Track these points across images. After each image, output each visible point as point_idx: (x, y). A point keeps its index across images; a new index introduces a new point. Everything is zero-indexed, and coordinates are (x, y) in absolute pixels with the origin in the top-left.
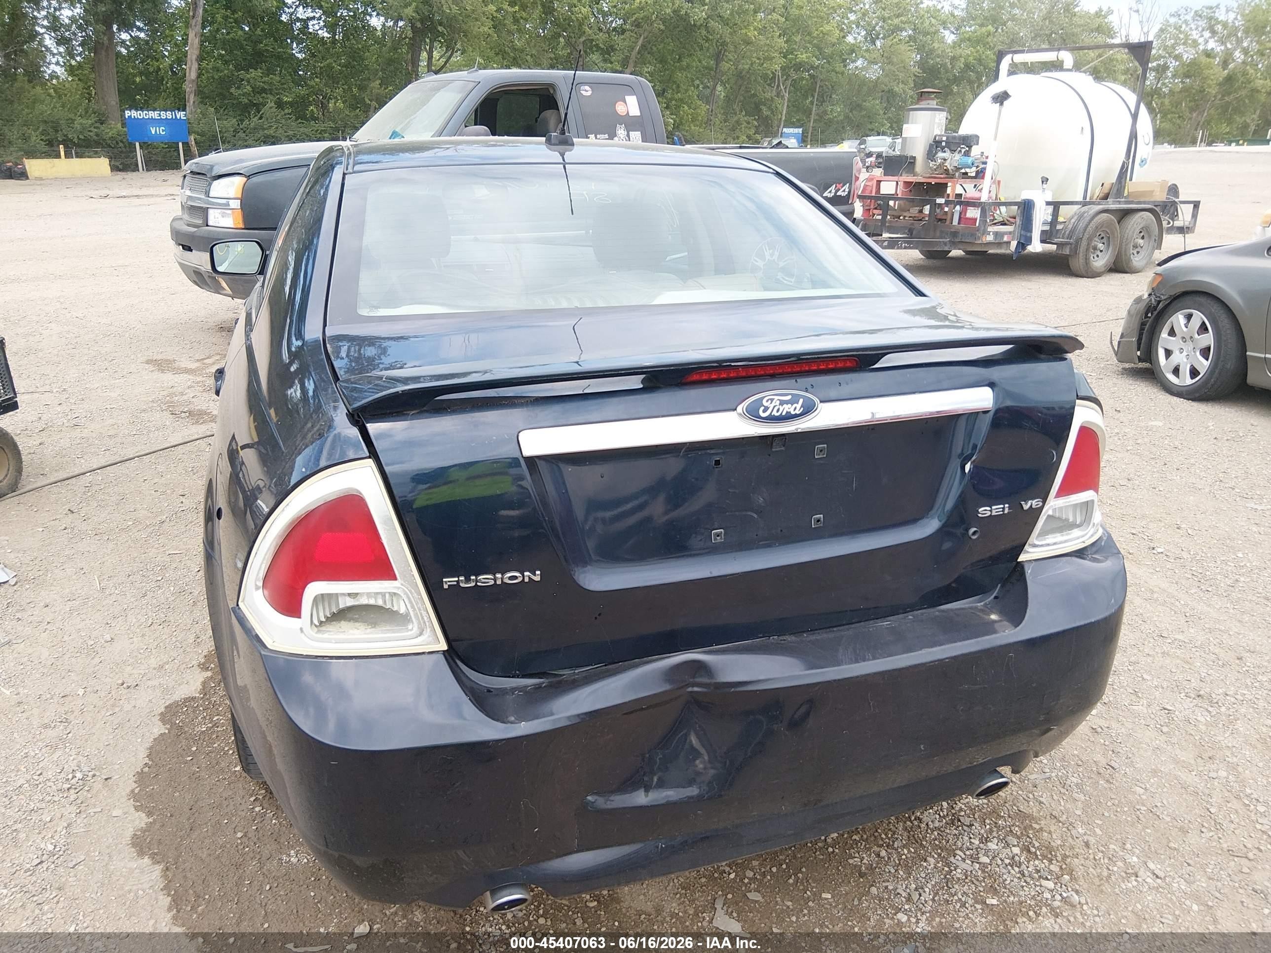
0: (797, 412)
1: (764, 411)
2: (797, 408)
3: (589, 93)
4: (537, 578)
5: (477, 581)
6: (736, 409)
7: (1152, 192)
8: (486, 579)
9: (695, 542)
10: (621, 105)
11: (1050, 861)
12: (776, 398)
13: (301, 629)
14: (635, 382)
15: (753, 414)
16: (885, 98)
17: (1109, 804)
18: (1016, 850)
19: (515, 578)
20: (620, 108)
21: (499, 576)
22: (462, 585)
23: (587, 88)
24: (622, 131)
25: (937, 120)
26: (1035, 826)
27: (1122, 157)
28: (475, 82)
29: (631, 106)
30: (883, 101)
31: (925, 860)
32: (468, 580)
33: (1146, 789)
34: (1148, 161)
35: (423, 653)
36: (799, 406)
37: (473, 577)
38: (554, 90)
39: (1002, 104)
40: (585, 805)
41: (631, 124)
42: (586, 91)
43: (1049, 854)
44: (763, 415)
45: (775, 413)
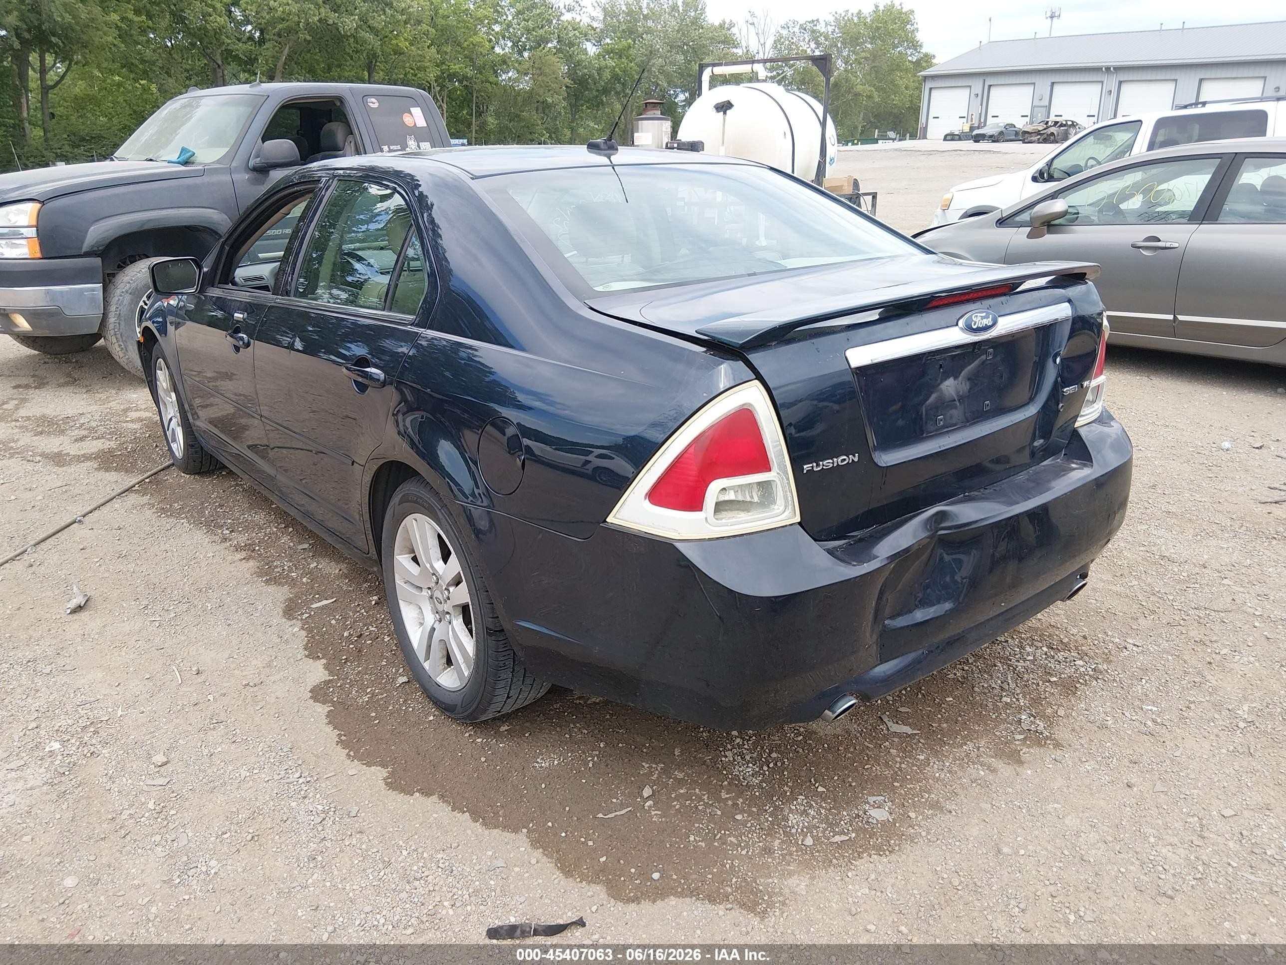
0: (990, 324)
1: (975, 325)
2: (988, 322)
3: (376, 105)
4: (856, 459)
5: (823, 465)
6: (957, 325)
7: (842, 186)
8: (828, 463)
9: (930, 427)
10: (407, 116)
11: (1069, 651)
12: (979, 315)
13: (706, 519)
14: (874, 315)
15: (969, 329)
16: (540, 110)
17: (1081, 612)
18: (1045, 649)
19: (844, 460)
20: (407, 120)
21: (835, 460)
22: (815, 469)
23: (373, 100)
24: (413, 142)
25: (664, 129)
26: (1045, 633)
27: (817, 158)
28: (263, 96)
29: (417, 117)
30: (539, 112)
31: (995, 666)
32: (818, 465)
33: (1096, 600)
34: (835, 160)
35: (786, 526)
36: (990, 319)
37: (821, 463)
38: (342, 102)
39: (725, 113)
40: (884, 626)
41: (420, 135)
42: (373, 103)
43: (1066, 647)
44: (974, 327)
45: (980, 326)
